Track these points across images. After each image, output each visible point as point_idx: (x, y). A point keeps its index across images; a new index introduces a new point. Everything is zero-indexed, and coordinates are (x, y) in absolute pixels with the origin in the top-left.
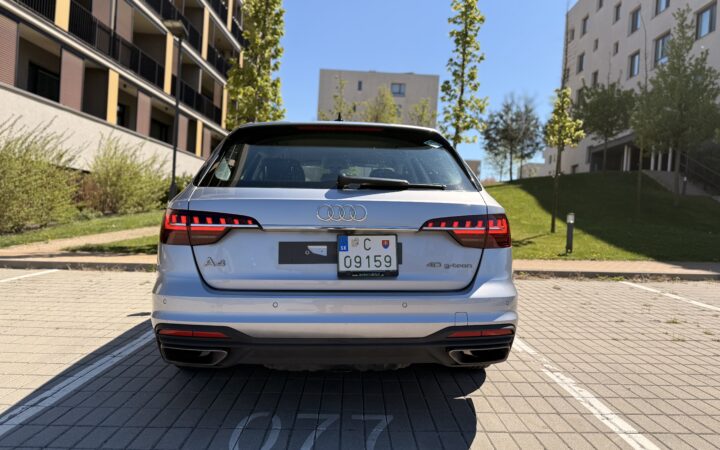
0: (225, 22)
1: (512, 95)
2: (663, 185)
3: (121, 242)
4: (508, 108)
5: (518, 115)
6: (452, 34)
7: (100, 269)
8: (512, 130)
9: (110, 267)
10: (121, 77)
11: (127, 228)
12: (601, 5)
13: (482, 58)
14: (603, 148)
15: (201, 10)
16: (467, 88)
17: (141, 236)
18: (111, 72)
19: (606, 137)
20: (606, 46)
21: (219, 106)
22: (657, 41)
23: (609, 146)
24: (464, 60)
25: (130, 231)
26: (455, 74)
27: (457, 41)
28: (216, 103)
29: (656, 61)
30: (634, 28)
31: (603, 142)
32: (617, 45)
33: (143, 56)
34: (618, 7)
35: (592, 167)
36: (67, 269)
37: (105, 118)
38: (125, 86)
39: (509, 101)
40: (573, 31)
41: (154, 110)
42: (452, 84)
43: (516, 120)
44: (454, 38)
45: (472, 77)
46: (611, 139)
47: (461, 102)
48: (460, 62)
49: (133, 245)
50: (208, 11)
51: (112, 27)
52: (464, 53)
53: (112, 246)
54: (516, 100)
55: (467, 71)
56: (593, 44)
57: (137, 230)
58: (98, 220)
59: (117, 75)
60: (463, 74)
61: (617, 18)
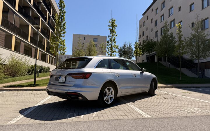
0: (46, 22)
1: (126, 43)
2: (165, 65)
3: (20, 84)
4: (125, 46)
5: (128, 48)
6: (109, 29)
7: (17, 91)
8: (126, 51)
9: (20, 90)
10: (16, 37)
11: (20, 80)
12: (148, 19)
13: (117, 35)
14: (149, 56)
15: (39, 18)
16: (113, 43)
17: (25, 82)
18: (13, 36)
19: (150, 53)
20: (149, 29)
21: (44, 45)
22: (162, 28)
23: (151, 55)
24: (112, 36)
25: (21, 81)
26: (110, 39)
27: (110, 31)
28: (43, 44)
29: (162, 34)
30: (156, 25)
31: (149, 54)
32: (152, 29)
33: (22, 31)
34: (152, 20)
35: (147, 61)
36: (8, 91)
37: (11, 49)
38: (17, 40)
39: (125, 44)
40: (141, 25)
41: (25, 46)
42: (109, 42)
43: (127, 49)
44: (110, 30)
45: (114, 40)
46: (151, 54)
47: (112, 46)
48: (111, 36)
49: (24, 85)
50: (41, 18)
51: (14, 23)
52: (112, 34)
53: (18, 85)
54: (127, 44)
55: (113, 38)
56: (146, 29)
57: (23, 81)
58: (11, 78)
59: (15, 37)
60: (112, 39)
61: (152, 22)
